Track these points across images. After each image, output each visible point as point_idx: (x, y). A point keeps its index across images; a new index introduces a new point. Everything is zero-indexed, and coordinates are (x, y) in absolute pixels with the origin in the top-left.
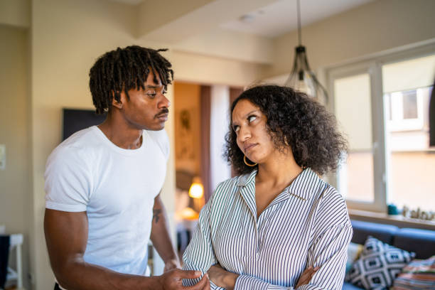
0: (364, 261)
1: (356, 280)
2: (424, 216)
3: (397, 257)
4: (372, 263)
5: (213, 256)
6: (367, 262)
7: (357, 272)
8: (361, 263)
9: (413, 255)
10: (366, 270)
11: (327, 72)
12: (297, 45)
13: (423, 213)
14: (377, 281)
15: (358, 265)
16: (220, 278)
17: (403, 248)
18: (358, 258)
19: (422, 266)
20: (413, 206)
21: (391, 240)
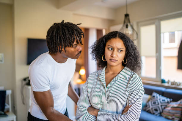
0: (151, 102)
1: (147, 110)
2: (176, 84)
3: (165, 101)
4: (155, 103)
5: (89, 103)
6: (153, 103)
7: (148, 107)
8: (150, 103)
9: (171, 100)
10: (152, 105)
11: (138, 23)
12: (125, 13)
13: (176, 83)
14: (156, 110)
15: (149, 104)
16: (92, 112)
17: (167, 97)
18: (149, 101)
19: (175, 104)
20: (172, 80)
21: (163, 94)
